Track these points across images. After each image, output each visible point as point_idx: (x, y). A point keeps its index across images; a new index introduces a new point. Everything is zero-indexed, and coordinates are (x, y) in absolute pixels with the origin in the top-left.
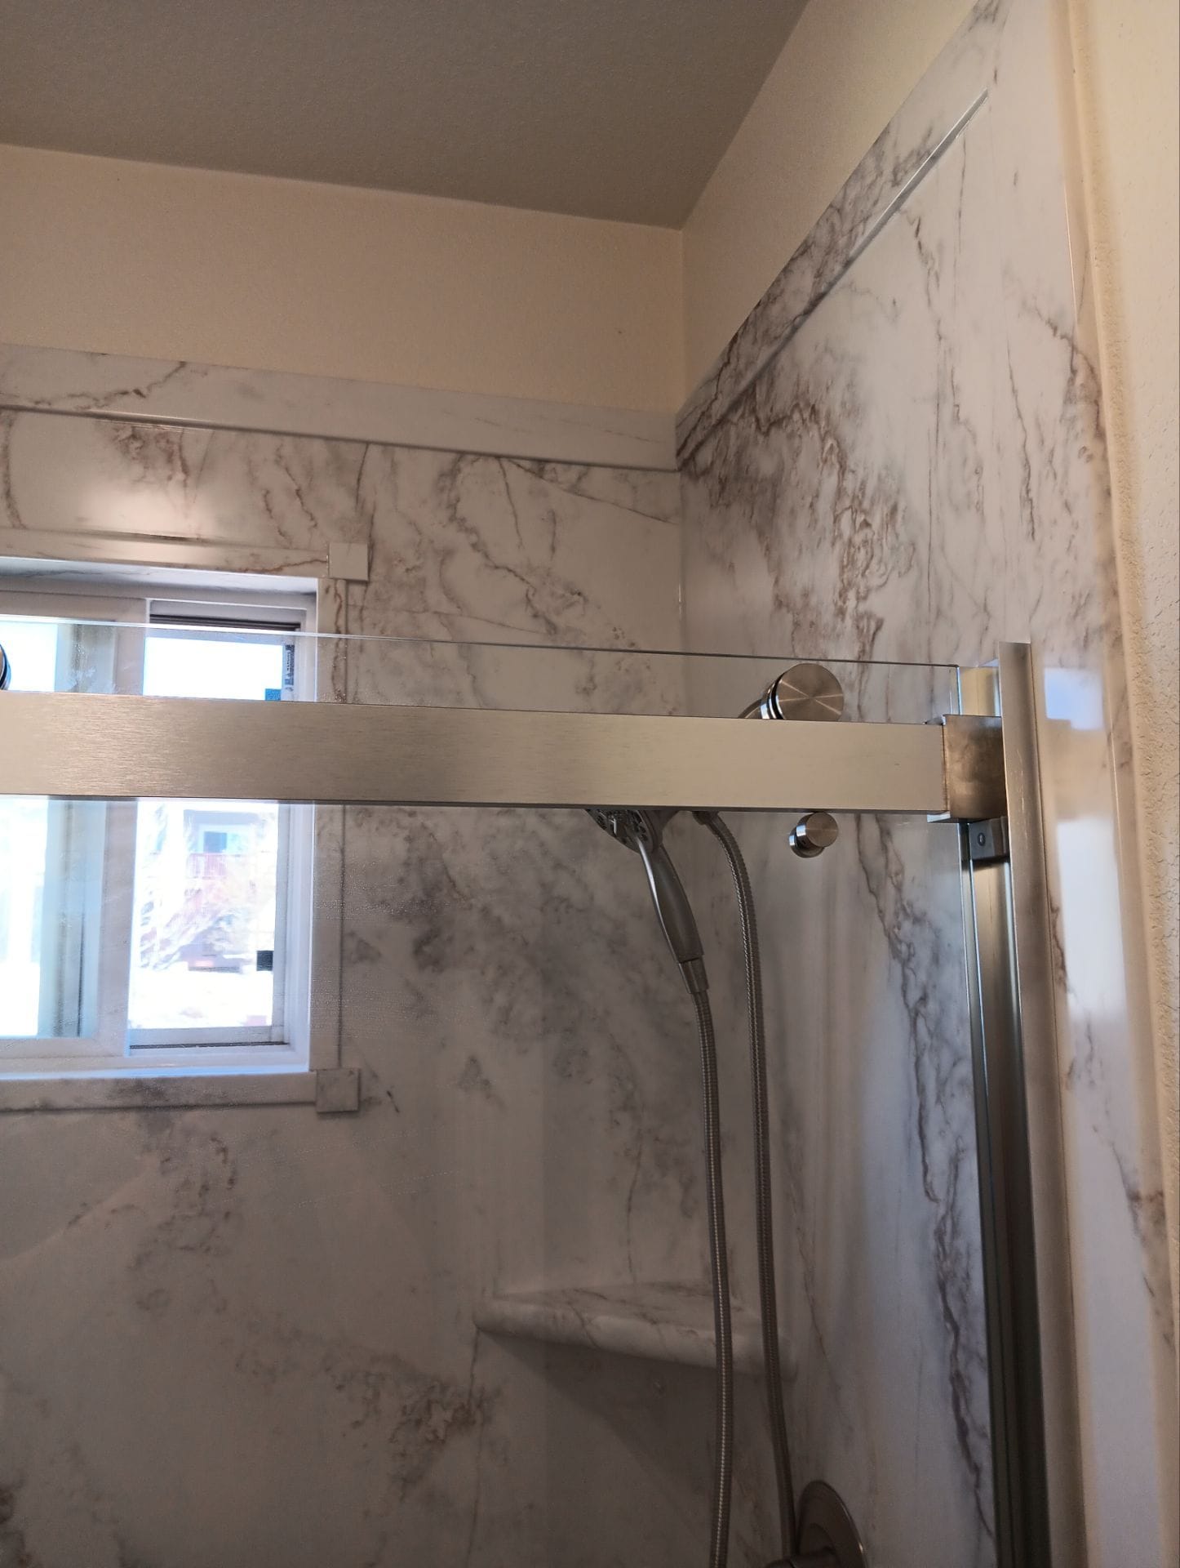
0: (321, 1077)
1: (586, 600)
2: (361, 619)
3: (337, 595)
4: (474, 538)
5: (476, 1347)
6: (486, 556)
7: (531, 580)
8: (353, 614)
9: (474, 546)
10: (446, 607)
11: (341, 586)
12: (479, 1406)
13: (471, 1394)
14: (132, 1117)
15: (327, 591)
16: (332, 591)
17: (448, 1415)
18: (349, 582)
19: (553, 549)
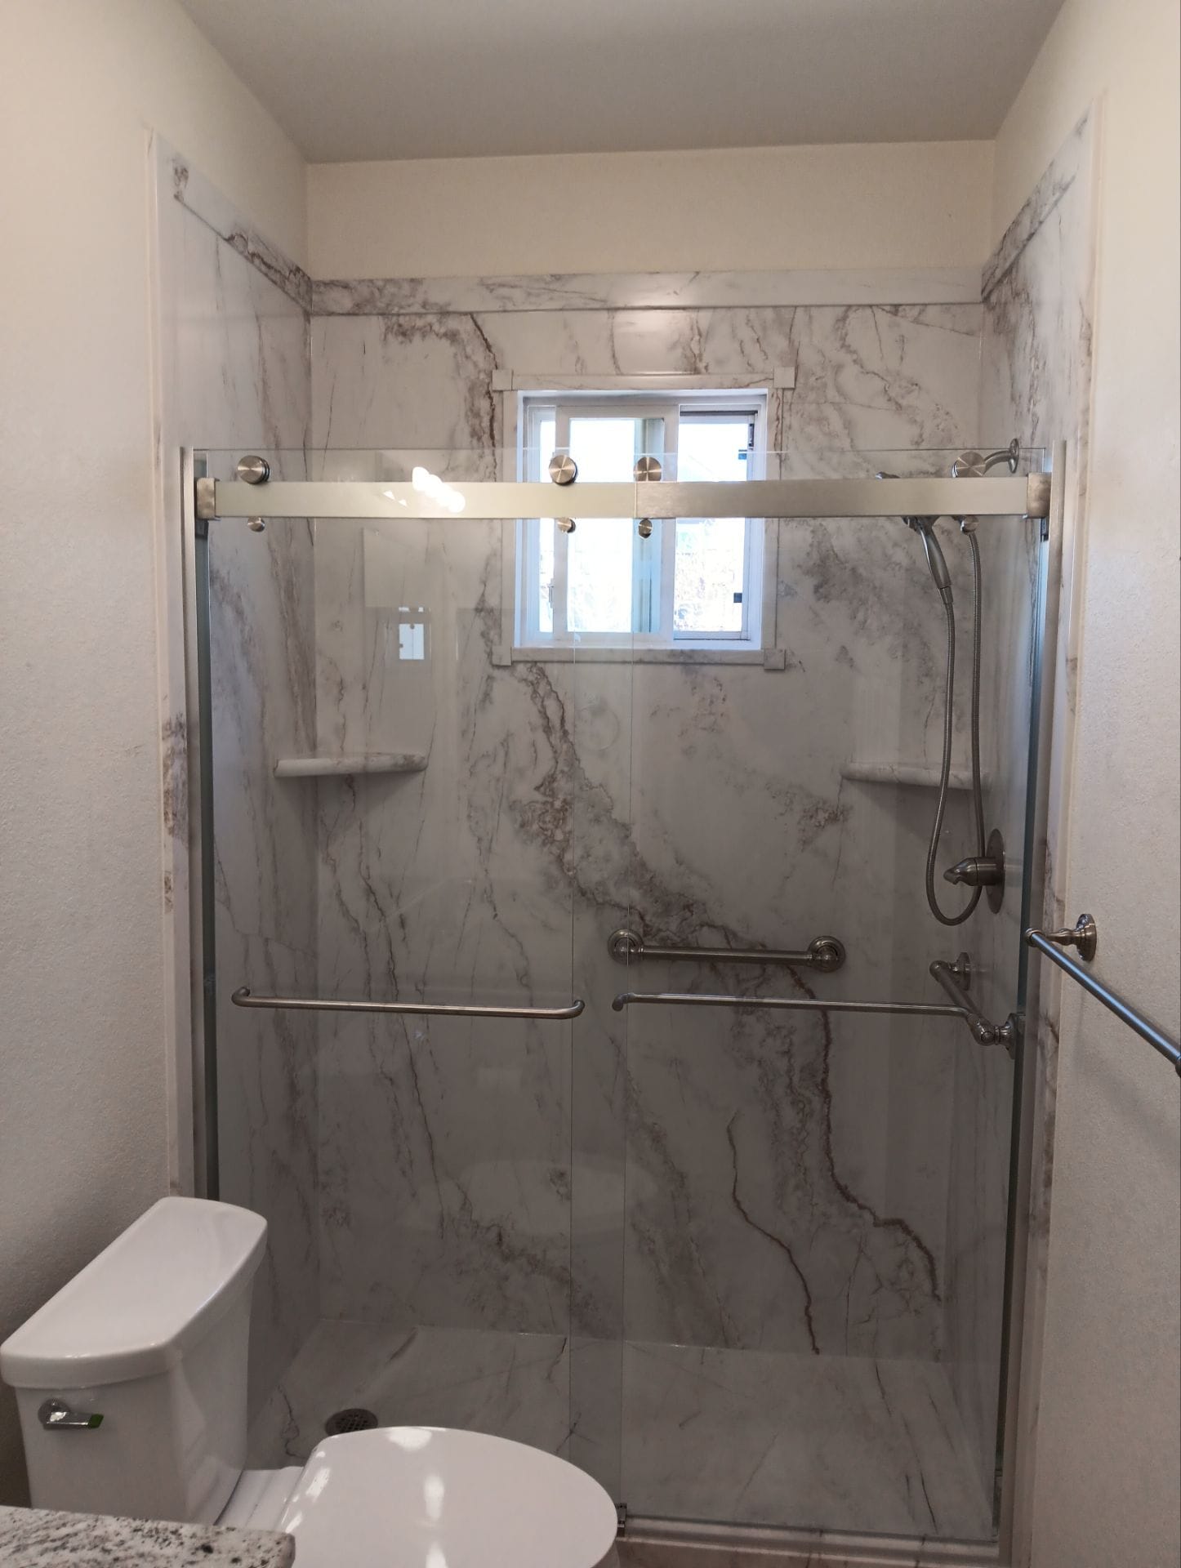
0: (766, 652)
1: (920, 388)
2: (790, 409)
3: (778, 397)
4: (855, 357)
5: (841, 786)
6: (862, 367)
7: (889, 378)
8: (786, 407)
9: (855, 361)
10: (838, 399)
11: (780, 392)
12: (842, 813)
13: (838, 807)
14: (679, 668)
15: (773, 396)
16: (775, 395)
17: (827, 815)
18: (784, 389)
19: (902, 359)
